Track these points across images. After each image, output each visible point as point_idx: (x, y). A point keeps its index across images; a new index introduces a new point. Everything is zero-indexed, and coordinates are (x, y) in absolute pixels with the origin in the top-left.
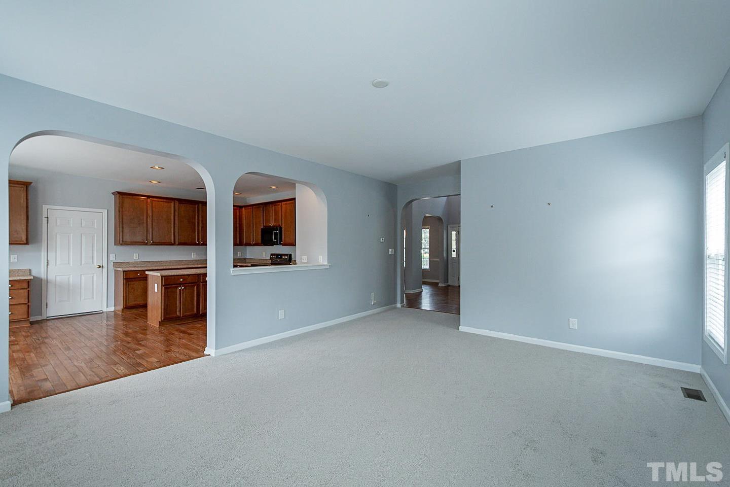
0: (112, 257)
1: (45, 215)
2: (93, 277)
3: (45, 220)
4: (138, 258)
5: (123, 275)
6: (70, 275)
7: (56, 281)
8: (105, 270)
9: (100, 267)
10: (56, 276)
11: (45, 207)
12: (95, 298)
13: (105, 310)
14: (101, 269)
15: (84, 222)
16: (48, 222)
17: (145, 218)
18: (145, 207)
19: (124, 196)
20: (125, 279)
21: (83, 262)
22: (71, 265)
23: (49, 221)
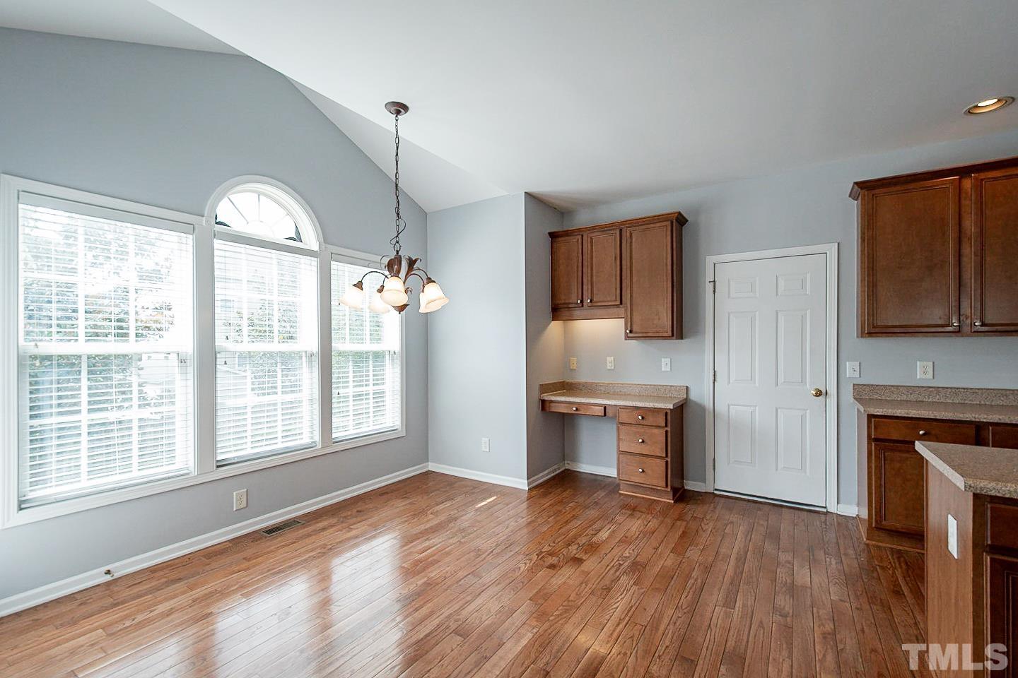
0: (850, 370)
1: (709, 277)
2: (803, 418)
3: (709, 287)
4: (930, 376)
5: (869, 427)
6: (756, 406)
7: (729, 417)
8: (832, 402)
9: (819, 393)
10: (729, 406)
11: (710, 260)
12: (808, 471)
13: (833, 508)
14: (822, 398)
15: (782, 283)
16: (714, 292)
17: (951, 245)
18: (952, 209)
19: (877, 191)
20: (876, 440)
21: (781, 380)
22: (757, 384)
23: (716, 291)
